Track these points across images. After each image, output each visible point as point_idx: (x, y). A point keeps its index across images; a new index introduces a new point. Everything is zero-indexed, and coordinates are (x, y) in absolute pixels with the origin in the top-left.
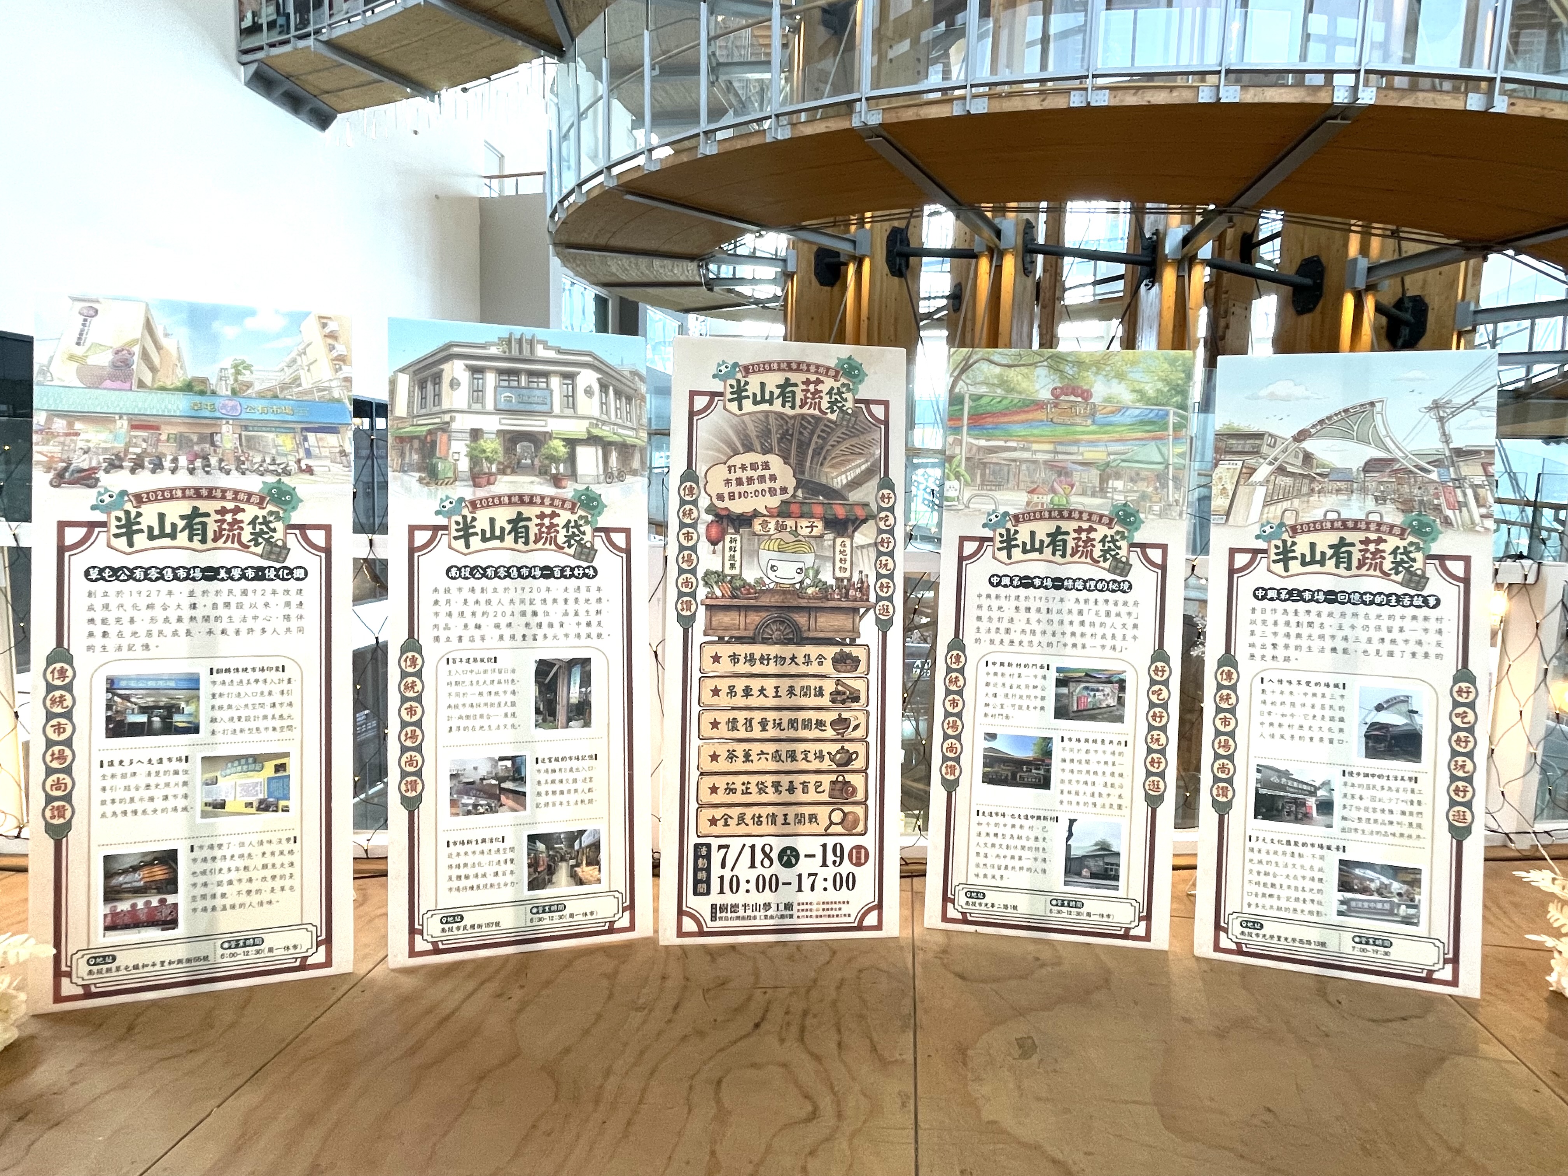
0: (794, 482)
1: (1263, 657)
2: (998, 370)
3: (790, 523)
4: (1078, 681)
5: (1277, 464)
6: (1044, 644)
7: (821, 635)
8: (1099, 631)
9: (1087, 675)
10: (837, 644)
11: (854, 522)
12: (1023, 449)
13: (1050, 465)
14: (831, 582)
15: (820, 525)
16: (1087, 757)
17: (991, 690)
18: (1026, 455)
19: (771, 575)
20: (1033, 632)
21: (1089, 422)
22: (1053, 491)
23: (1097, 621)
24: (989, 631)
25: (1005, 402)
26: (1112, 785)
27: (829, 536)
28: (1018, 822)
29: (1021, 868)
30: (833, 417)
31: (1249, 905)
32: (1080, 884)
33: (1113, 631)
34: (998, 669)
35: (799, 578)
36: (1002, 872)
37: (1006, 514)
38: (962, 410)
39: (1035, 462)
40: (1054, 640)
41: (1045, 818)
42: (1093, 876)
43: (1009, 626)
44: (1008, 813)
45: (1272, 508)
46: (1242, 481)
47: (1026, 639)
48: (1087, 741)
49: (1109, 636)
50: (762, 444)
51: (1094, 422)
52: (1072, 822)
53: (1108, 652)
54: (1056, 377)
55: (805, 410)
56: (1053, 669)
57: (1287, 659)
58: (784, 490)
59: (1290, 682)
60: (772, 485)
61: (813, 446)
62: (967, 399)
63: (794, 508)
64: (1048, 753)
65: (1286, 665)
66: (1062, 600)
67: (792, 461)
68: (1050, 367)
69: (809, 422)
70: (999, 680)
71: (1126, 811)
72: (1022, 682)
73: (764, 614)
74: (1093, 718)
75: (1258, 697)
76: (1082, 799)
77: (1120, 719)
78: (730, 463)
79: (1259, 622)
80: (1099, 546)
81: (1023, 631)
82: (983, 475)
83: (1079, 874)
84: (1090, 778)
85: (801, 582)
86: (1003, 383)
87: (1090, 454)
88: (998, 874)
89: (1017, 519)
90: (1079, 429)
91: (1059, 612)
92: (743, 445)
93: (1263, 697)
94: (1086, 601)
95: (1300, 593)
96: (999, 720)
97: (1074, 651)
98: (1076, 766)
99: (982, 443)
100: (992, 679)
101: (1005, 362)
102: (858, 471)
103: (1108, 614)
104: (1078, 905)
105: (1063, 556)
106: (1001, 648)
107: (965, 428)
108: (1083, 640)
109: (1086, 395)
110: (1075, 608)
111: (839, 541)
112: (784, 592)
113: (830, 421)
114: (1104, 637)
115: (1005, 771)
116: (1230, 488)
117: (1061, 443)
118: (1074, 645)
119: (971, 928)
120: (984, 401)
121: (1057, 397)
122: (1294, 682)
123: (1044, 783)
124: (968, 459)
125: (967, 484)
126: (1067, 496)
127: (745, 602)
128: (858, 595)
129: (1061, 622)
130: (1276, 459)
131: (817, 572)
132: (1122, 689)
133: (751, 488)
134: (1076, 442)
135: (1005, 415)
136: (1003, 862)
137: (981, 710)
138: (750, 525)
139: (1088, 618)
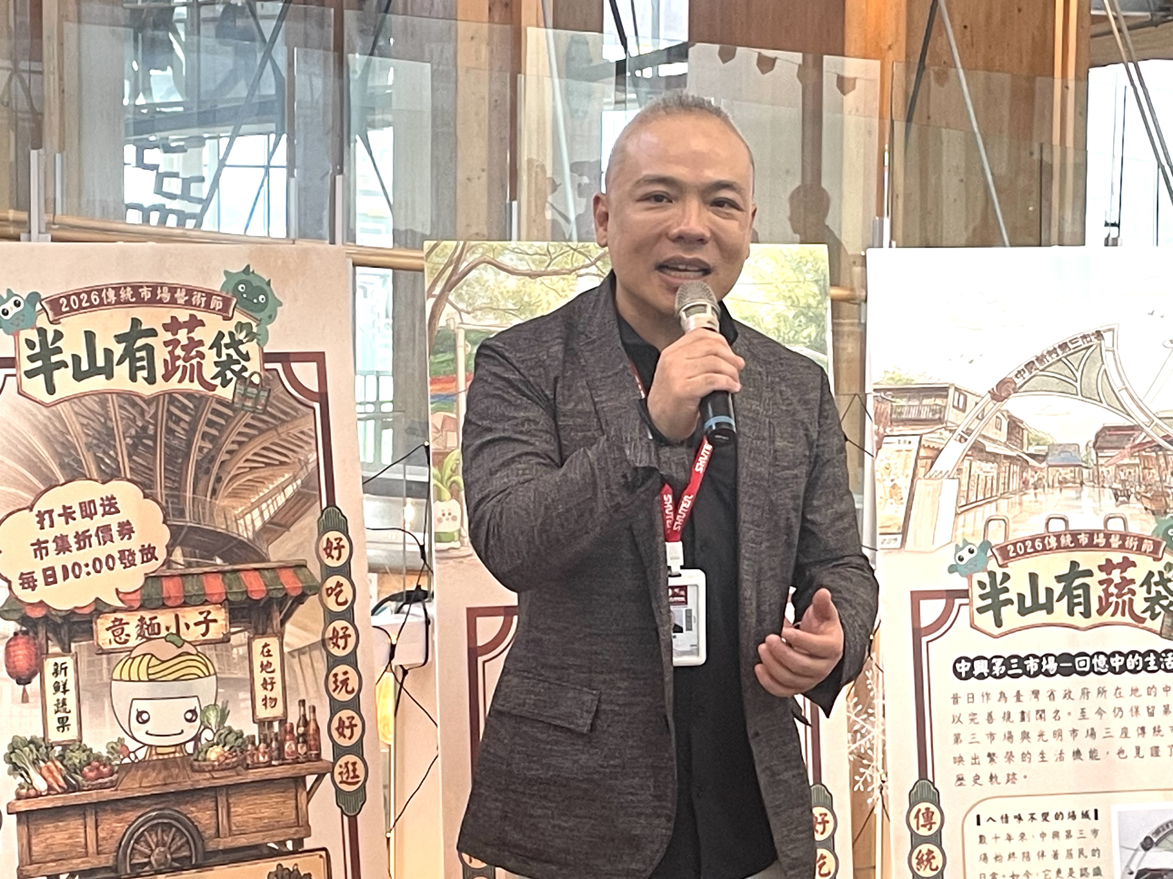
0: (166, 535)
1: (977, 778)
2: (512, 282)
3: (165, 618)
5: (971, 440)
7: (242, 841)
10: (273, 854)
11: (281, 602)
14: (251, 730)
15: (220, 615)
19: (139, 730)
27: (240, 638)
30: (227, 393)
35: (191, 730)
38: (454, 360)
45: (970, 515)
46: (921, 471)
50: (99, 461)
55: (173, 384)
57: (1011, 778)
58: (149, 552)
59: (1019, 818)
60: (126, 544)
61: (194, 456)
62: (461, 341)
63: (170, 588)
65: (1011, 789)
67: (160, 491)
69: (184, 408)
73: (131, 816)
75: (974, 849)
78: (41, 506)
79: (965, 719)
85: (197, 738)
86: (523, 308)
92: (62, 466)
93: (983, 849)
95: (1022, 661)
101: (523, 267)
102: (281, 500)
111: (258, 644)
112: (166, 764)
113: (221, 401)
116: (904, 484)
122: (1026, 817)
127: (94, 796)
128: (302, 749)
130: (969, 432)
131: (223, 715)
133: (85, 556)
138: (90, 633)
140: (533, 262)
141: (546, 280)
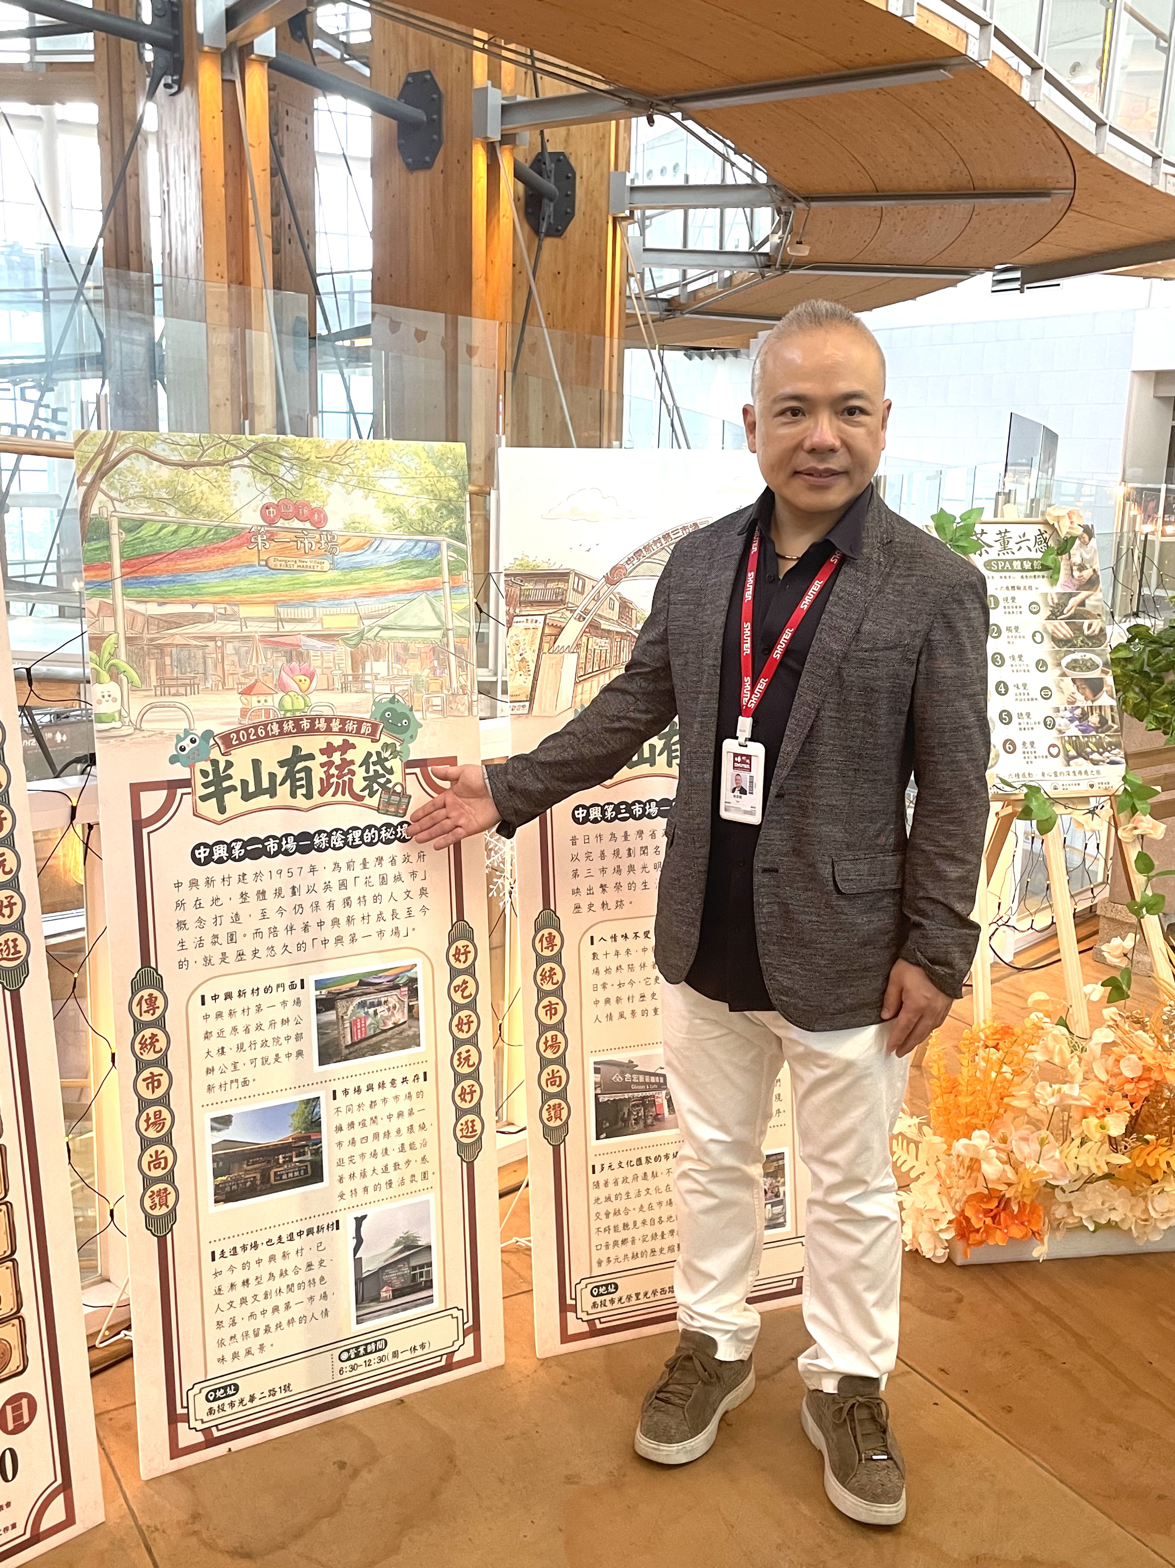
1: (591, 906)
2: (165, 473)
4: (349, 995)
5: (588, 618)
6: (292, 948)
8: (373, 909)
9: (362, 983)
12: (225, 617)
13: (272, 642)
16: (372, 1113)
17: (215, 1043)
18: (231, 627)
20: (274, 931)
21: (327, 565)
22: (283, 687)
23: (369, 893)
24: (201, 943)
25: (184, 533)
26: (412, 1146)
28: (277, 1250)
29: (291, 1322)
31: (600, 1263)
32: (379, 1314)
33: (393, 905)
34: (223, 1005)
36: (263, 1338)
37: (208, 734)
38: (108, 548)
39: (246, 639)
40: (307, 938)
41: (320, 1229)
42: (398, 1293)
43: (234, 927)
44: (262, 1239)
45: (587, 685)
46: (546, 647)
47: (262, 944)
48: (370, 1088)
49: (387, 915)
51: (334, 566)
52: (359, 1221)
53: (389, 941)
54: (265, 485)
56: (310, 985)
57: (620, 904)
59: (626, 937)
62: (115, 529)
64: (315, 1124)
65: (619, 913)
66: (313, 870)
68: (254, 468)
70: (227, 1023)
71: (433, 1180)
72: (265, 1017)
74: (376, 1050)
75: (588, 964)
76: (370, 1181)
77: (415, 1041)
79: (582, 857)
80: (361, 772)
81: (258, 932)
82: (161, 668)
83: (377, 1299)
84: (379, 1145)
86: (176, 497)
87: (334, 623)
88: (253, 1343)
89: (228, 741)
90: (312, 577)
91: (311, 890)
93: (596, 964)
94: (350, 865)
95: (629, 807)
96: (234, 1091)
97: (340, 949)
98: (358, 1133)
99: (153, 609)
100: (214, 1025)
101: (175, 458)
103: (383, 880)
104: (380, 1345)
105: (309, 796)
106: (224, 968)
107: (118, 583)
108: (352, 929)
109: (317, 518)
110: (334, 879)
114: (380, 917)
115: (248, 1173)
116: (531, 657)
117: (285, 604)
118: (339, 940)
119: (221, 1450)
120: (146, 531)
121: (271, 522)
122: (631, 935)
123: (314, 1174)
124: (129, 640)
125: (134, 688)
126: (305, 692)
129: (316, 906)
130: (586, 612)
132: (414, 993)
134: (309, 600)
135: (187, 556)
136: (260, 1323)
137: (201, 1080)
139: (354, 892)
140: (186, 452)
141: (200, 471)
